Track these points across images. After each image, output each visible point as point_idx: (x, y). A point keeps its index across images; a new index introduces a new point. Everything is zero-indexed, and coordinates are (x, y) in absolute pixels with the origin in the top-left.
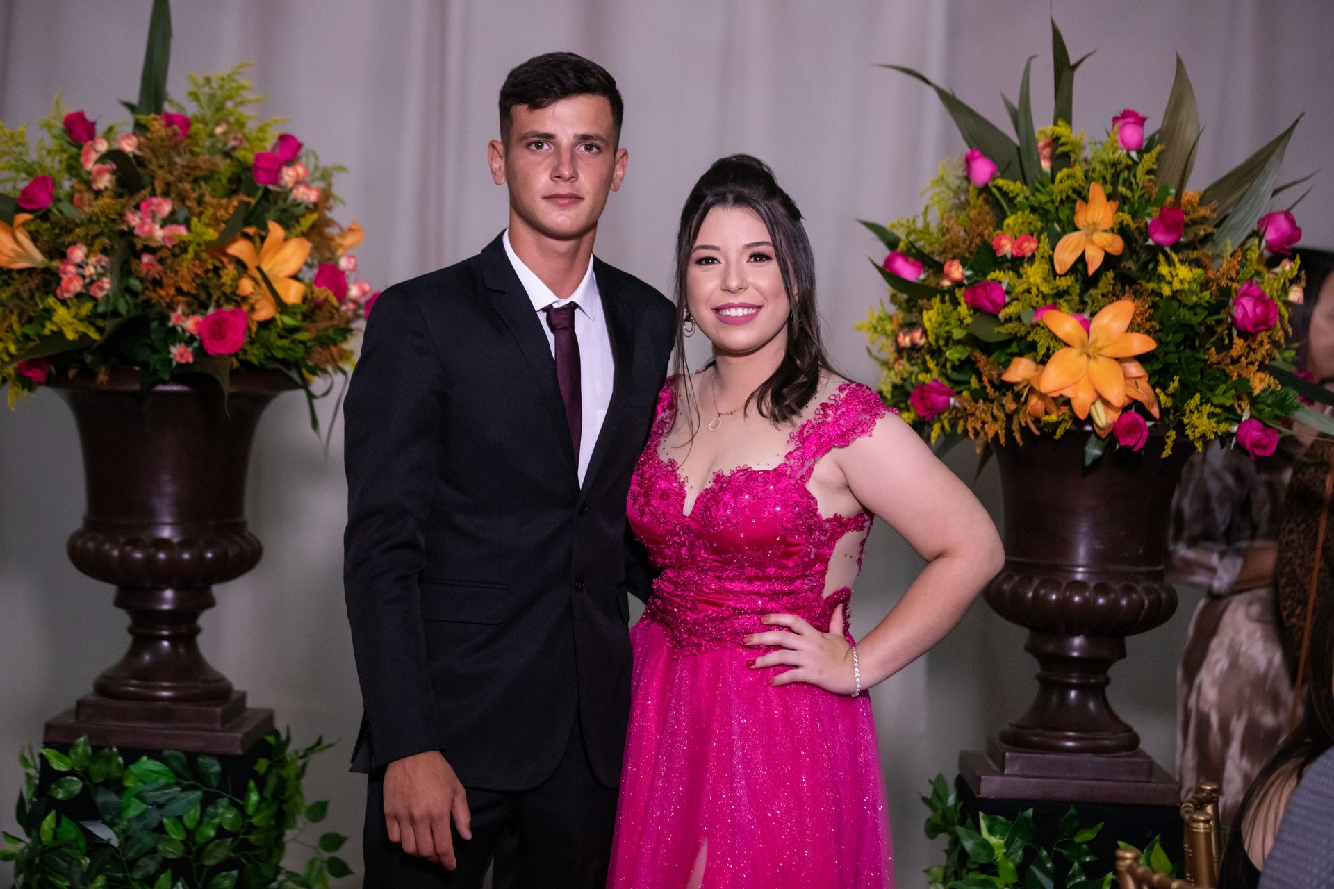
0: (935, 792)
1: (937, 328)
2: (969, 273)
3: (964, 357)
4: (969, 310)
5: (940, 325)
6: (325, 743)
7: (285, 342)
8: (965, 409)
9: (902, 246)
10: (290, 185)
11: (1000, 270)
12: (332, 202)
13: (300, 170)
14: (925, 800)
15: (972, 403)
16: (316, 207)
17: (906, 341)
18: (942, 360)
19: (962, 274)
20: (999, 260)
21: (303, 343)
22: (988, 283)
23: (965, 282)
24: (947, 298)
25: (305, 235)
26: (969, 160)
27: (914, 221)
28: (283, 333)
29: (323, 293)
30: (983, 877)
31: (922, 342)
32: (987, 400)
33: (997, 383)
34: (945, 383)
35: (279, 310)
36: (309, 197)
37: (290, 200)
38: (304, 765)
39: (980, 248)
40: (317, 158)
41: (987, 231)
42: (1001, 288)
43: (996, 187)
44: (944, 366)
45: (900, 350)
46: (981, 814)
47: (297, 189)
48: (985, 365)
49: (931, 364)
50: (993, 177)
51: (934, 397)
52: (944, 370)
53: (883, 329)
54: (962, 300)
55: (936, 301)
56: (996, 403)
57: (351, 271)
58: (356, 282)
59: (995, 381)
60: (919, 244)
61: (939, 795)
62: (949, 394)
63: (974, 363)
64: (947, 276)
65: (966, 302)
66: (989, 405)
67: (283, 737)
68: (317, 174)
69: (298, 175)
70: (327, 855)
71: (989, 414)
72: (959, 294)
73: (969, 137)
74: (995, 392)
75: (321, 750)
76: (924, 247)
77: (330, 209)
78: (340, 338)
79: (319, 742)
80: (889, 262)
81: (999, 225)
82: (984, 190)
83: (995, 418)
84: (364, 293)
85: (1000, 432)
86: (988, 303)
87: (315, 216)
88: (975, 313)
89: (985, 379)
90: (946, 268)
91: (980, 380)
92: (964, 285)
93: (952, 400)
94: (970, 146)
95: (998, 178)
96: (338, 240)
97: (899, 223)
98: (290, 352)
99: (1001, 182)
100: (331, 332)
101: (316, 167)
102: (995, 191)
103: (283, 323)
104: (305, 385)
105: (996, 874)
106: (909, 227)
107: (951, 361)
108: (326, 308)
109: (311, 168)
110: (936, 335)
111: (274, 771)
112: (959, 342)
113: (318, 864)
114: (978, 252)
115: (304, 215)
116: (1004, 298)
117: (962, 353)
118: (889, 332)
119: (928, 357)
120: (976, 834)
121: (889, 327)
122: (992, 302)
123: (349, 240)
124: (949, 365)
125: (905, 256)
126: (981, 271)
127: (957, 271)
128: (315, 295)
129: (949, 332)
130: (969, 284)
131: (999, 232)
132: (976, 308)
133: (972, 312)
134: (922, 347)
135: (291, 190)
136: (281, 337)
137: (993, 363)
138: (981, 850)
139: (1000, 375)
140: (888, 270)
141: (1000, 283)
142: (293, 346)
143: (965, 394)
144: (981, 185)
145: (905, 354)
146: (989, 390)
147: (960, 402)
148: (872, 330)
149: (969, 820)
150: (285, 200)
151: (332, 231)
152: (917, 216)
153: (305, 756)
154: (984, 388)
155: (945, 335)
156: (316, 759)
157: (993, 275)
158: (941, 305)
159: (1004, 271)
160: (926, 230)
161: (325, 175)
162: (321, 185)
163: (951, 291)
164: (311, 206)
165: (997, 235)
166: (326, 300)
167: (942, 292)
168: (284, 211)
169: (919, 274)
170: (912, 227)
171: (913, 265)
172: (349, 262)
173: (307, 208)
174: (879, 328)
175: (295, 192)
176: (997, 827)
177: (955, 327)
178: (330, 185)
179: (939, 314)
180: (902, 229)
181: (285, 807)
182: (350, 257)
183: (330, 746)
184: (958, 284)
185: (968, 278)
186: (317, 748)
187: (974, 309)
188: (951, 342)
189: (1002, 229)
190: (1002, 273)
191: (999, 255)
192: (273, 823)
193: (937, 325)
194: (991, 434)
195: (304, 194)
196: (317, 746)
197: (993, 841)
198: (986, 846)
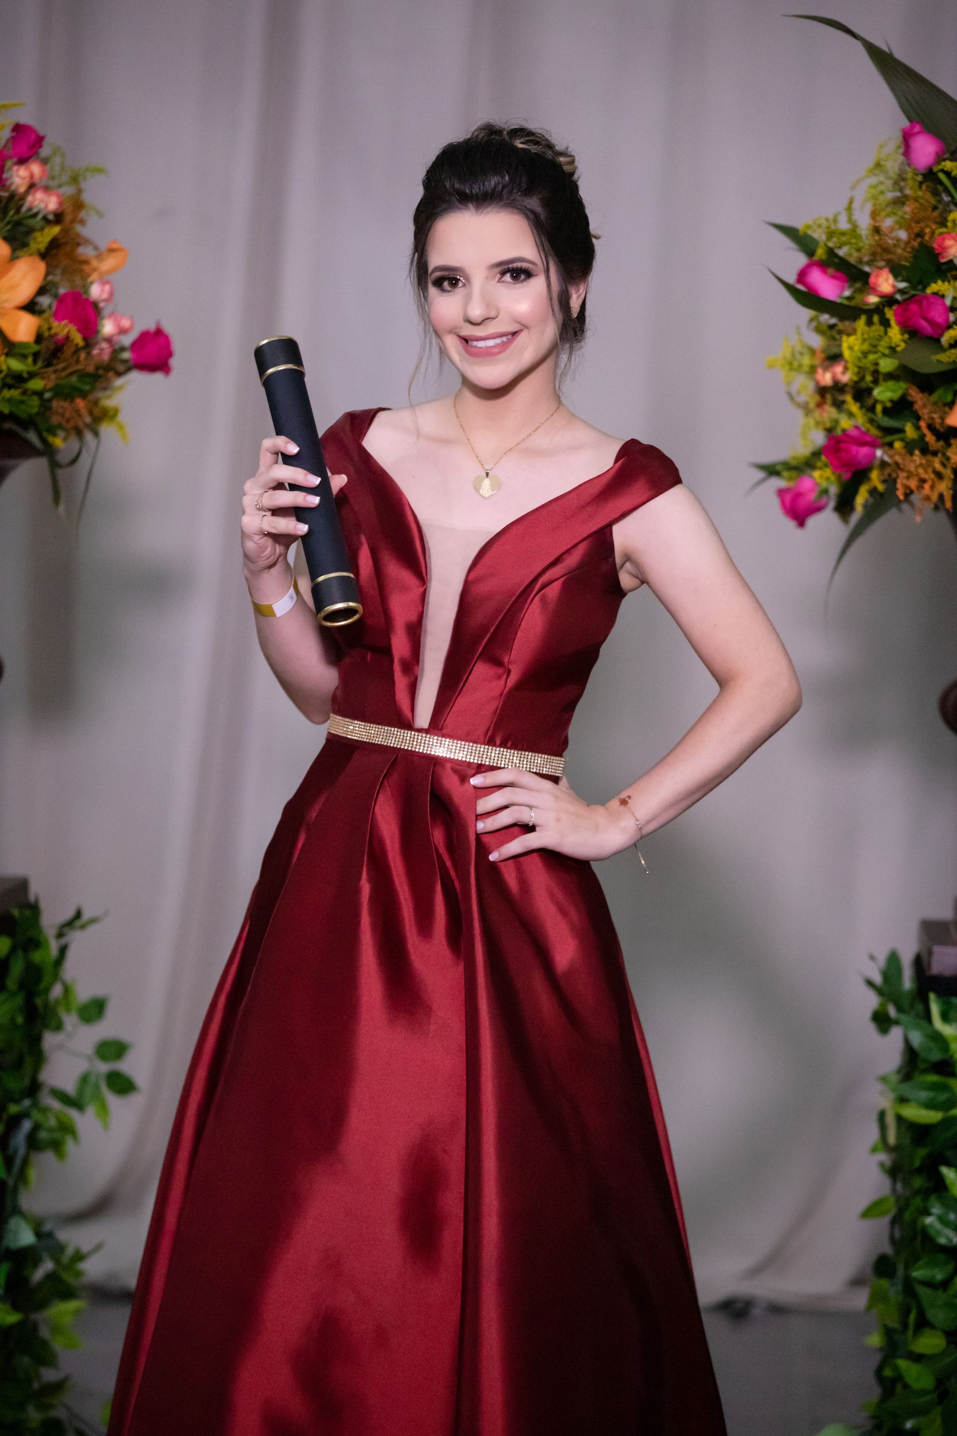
0: (886, 975)
1: (859, 359)
2: (902, 285)
3: (896, 396)
4: (902, 334)
5: (865, 354)
6: (86, 915)
7: (14, 393)
8: (897, 464)
9: (820, 253)
10: (22, 190)
11: (943, 281)
12: (82, 214)
13: (35, 168)
14: (870, 983)
15: (908, 458)
16: (58, 218)
17: (826, 379)
18: (870, 402)
19: (894, 286)
20: (944, 267)
21: (40, 394)
22: (927, 297)
23: (898, 297)
24: (876, 318)
25: (44, 256)
26: (907, 136)
27: (835, 221)
28: (9, 381)
29: (64, 328)
30: (933, 1078)
31: (846, 378)
32: (925, 450)
33: (942, 430)
34: (874, 432)
35: (6, 350)
36: (47, 206)
37: (24, 209)
38: (63, 949)
39: (918, 251)
40: (63, 156)
41: (927, 230)
42: (944, 304)
43: (942, 171)
44: (872, 409)
45: (822, 391)
46: (932, 996)
47: (34, 195)
48: (925, 406)
49: (854, 407)
50: (939, 158)
51: (854, 449)
52: (870, 415)
53: (800, 366)
54: (893, 322)
55: (861, 323)
56: (940, 455)
57: (105, 300)
58: (111, 315)
59: (938, 427)
60: (841, 252)
61: (890, 978)
62: (874, 445)
63: (911, 404)
64: (874, 290)
65: (899, 323)
66: (930, 457)
68: (65, 178)
69: (32, 176)
70: (103, 1068)
71: (930, 470)
72: (890, 314)
73: (908, 106)
74: (938, 439)
75: (83, 927)
76: (851, 255)
77: (82, 222)
78: (87, 388)
79: (78, 915)
80: (802, 276)
81: (943, 223)
82: (930, 176)
83: (939, 476)
84: (123, 331)
85: (945, 494)
86: (923, 323)
87: (56, 230)
88: (910, 339)
89: (923, 424)
90: (872, 280)
91: (918, 428)
92: (897, 302)
93: (879, 453)
94: (910, 120)
95: (944, 160)
96: (95, 263)
97: (814, 222)
98: (23, 407)
99: (948, 165)
100: (74, 379)
101: (63, 169)
102: (942, 176)
103: (9, 368)
104: (49, 451)
106: (828, 227)
107: (882, 402)
108: (68, 351)
109: (57, 168)
110: (859, 367)
111: (20, 953)
112: (890, 376)
113: (92, 1080)
114: (915, 258)
115: (42, 229)
116: (948, 319)
117: (894, 392)
118: (806, 369)
119: (849, 398)
120: (924, 1023)
121: (806, 361)
122: (931, 322)
123: (108, 263)
124: (879, 408)
125: (822, 266)
126: (920, 282)
127: (886, 283)
128: (53, 332)
129: (877, 364)
130: (904, 301)
131: (944, 230)
132: (912, 332)
133: (906, 336)
134: (845, 385)
135: (23, 198)
136: (10, 387)
137: (935, 404)
138: (932, 1044)
139: (943, 419)
140: (801, 287)
141: (943, 296)
142: (25, 398)
143: (898, 445)
144: (923, 171)
145: (829, 397)
146: (930, 438)
147: (891, 457)
148: (787, 367)
149: (918, 1005)
150: (18, 210)
151: (85, 251)
152: (839, 213)
153: (60, 935)
154: (923, 436)
155: (872, 368)
156: (77, 940)
157: (934, 287)
158: (867, 328)
159: (949, 282)
160: (854, 231)
161: (75, 179)
162: (68, 191)
163: (878, 309)
164: (51, 217)
165: (941, 234)
166: (68, 337)
167: (870, 313)
168: (18, 224)
169: (842, 290)
170: (833, 227)
171: (833, 277)
172: (103, 290)
173: (45, 218)
174: (796, 364)
175: (30, 198)
176: (953, 1013)
177: (884, 355)
178: (79, 191)
179: (864, 340)
180: (819, 231)
181: (39, 1001)
182: (104, 283)
183: (93, 921)
184: (889, 300)
185: (901, 291)
186: (78, 923)
187: (909, 334)
188: (881, 377)
189: (946, 226)
190: (946, 283)
191: (943, 261)
192: (20, 1020)
193: (860, 355)
194: (935, 497)
195: (42, 201)
196: (76, 920)
197: (946, 1030)
198: (939, 1039)
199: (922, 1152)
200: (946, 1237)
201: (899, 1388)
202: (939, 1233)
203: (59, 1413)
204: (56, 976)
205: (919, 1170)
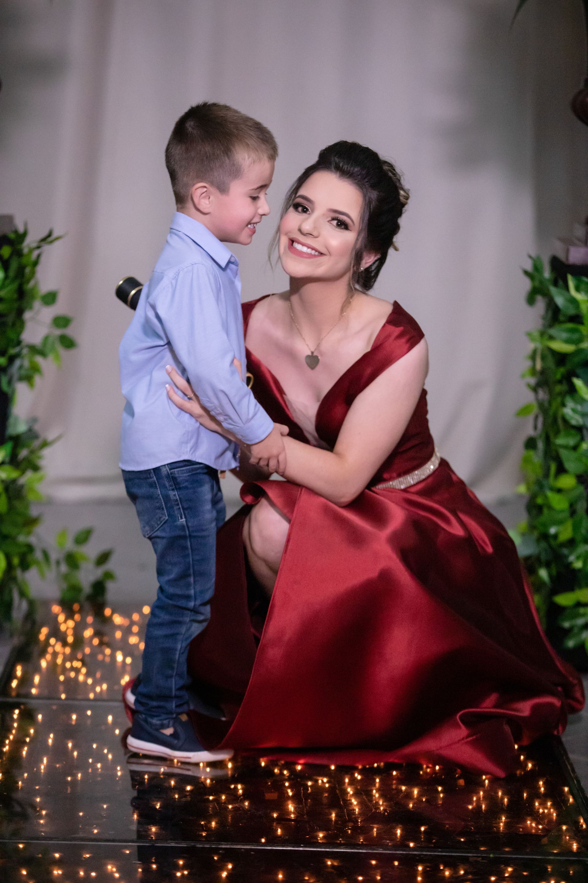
0: (535, 267)
6: (55, 234)
14: (526, 273)
30: (570, 325)
38: (39, 256)
46: (569, 277)
61: (537, 268)
67: (21, 230)
70: (58, 332)
75: (51, 242)
79: (50, 235)
105: (582, 323)
111: (15, 258)
113: (51, 339)
120: (565, 292)
138: (569, 305)
149: (561, 283)
153: (38, 247)
156: (47, 250)
176: (583, 286)
181: (24, 288)
183: (57, 238)
186: (49, 240)
192: (15, 296)
196: (47, 239)
197: (579, 297)
198: (574, 302)
199: (562, 370)
200: (576, 420)
201: (545, 511)
202: (572, 418)
203: (32, 540)
204: (33, 273)
205: (560, 382)
